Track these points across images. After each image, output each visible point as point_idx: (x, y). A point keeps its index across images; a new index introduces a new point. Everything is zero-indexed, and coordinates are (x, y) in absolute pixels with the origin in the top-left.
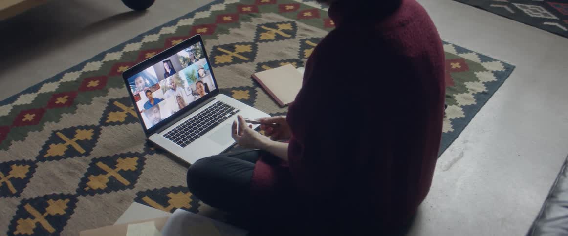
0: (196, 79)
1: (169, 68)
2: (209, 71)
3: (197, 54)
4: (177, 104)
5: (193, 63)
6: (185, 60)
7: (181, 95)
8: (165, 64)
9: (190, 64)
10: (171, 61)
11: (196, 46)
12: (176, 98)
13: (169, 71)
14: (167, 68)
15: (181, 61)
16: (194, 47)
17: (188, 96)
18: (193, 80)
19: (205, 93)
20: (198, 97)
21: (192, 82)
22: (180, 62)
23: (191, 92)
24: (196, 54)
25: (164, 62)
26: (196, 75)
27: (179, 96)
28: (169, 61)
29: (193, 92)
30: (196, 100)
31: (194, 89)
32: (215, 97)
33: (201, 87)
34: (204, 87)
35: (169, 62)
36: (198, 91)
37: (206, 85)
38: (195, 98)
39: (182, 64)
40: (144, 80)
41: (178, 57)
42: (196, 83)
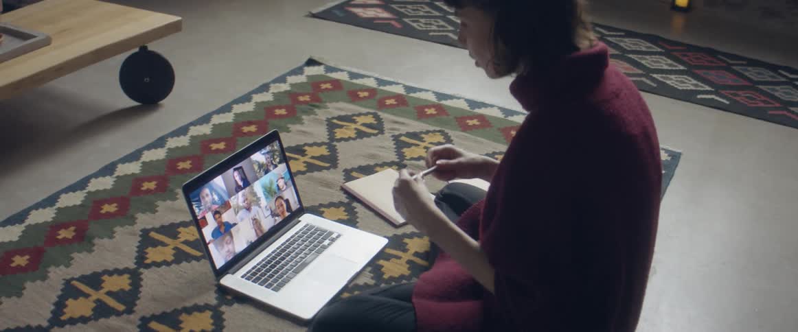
0: (275, 193)
1: (242, 179)
2: (290, 183)
3: (275, 157)
4: (253, 230)
5: (271, 170)
6: (261, 166)
7: (257, 217)
8: (236, 174)
9: (267, 172)
10: (243, 167)
11: (273, 146)
12: (251, 221)
13: (241, 183)
14: (238, 178)
15: (256, 168)
16: (270, 148)
17: (266, 218)
18: (272, 196)
19: (287, 214)
21: (270, 197)
22: (254, 169)
23: (269, 212)
24: (274, 158)
25: (235, 170)
26: (274, 187)
27: (255, 219)
28: (241, 167)
29: (272, 212)
30: (276, 223)
31: (273, 208)
32: (300, 219)
33: (282, 205)
34: (285, 206)
35: (240, 170)
36: (278, 211)
37: (287, 201)
38: (276, 220)
39: (255, 172)
41: (252, 163)
42: (275, 199)
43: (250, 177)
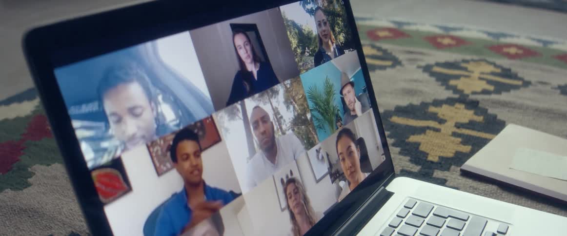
0: (339, 119)
1: (255, 59)
2: (366, 101)
3: (337, 29)
4: (287, 214)
5: (329, 58)
6: (304, 39)
7: (296, 175)
8: (240, 40)
9: (320, 58)
10: (259, 28)
12: (280, 188)
13: (252, 68)
14: (245, 54)
15: (294, 42)
17: (318, 181)
18: (331, 123)
19: (363, 176)
20: (346, 189)
21: (327, 126)
22: (289, 43)
23: (324, 168)
24: (334, 30)
25: (237, 29)
26: (336, 102)
27: (291, 181)
28: (253, 28)
29: (331, 166)
31: (334, 157)
32: (389, 188)
33: (350, 153)
34: (357, 155)
35: (252, 34)
36: (344, 167)
37: (360, 143)
39: (293, 53)
40: (151, 98)
41: (282, 25)
42: (336, 134)
43: (277, 60)
